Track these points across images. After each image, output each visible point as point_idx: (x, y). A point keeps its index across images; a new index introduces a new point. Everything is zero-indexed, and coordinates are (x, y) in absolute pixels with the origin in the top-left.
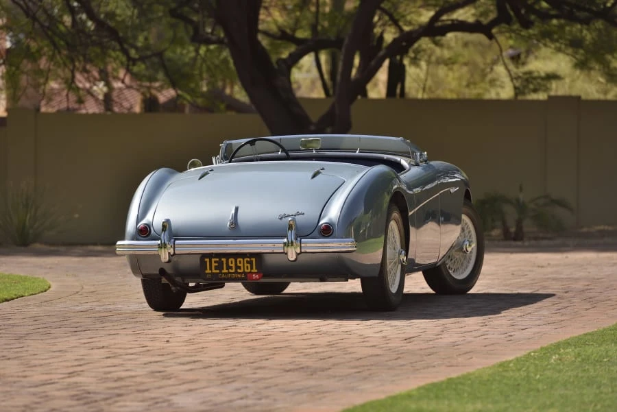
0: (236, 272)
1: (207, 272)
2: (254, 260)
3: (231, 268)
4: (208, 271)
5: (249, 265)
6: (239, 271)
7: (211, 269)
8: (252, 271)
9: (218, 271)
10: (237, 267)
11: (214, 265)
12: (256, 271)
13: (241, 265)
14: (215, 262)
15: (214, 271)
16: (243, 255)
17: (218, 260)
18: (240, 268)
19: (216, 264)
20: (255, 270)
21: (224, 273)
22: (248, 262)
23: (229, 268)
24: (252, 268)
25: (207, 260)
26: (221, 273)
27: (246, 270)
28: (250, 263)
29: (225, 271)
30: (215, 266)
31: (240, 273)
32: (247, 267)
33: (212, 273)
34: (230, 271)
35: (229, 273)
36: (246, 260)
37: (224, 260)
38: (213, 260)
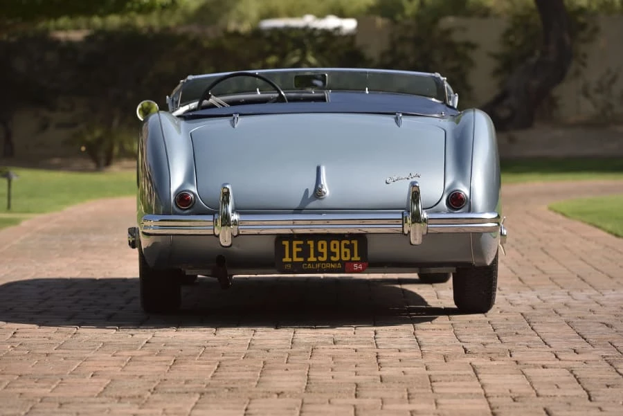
0: (329, 261)
1: (284, 260)
2: (355, 242)
3: (322, 254)
4: (287, 259)
5: (348, 251)
6: (333, 258)
7: (291, 256)
8: (353, 259)
9: (301, 260)
10: (331, 254)
11: (295, 250)
12: (359, 259)
13: (337, 250)
14: (298, 246)
15: (296, 259)
16: (340, 237)
17: (301, 242)
18: (334, 254)
19: (300, 250)
20: (356, 258)
21: (311, 262)
22: (346, 246)
23: (317, 254)
24: (352, 255)
25: (286, 243)
26: (306, 261)
27: (344, 258)
28: (350, 247)
29: (312, 259)
30: (297, 252)
31: (333, 262)
32: (346, 253)
33: (292, 263)
34: (320, 259)
35: (318, 262)
36: (343, 242)
37: (311, 243)
38: (295, 243)
